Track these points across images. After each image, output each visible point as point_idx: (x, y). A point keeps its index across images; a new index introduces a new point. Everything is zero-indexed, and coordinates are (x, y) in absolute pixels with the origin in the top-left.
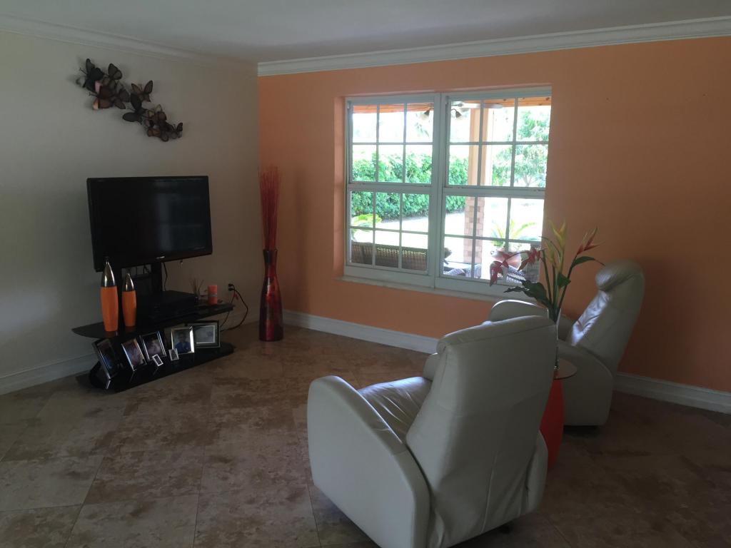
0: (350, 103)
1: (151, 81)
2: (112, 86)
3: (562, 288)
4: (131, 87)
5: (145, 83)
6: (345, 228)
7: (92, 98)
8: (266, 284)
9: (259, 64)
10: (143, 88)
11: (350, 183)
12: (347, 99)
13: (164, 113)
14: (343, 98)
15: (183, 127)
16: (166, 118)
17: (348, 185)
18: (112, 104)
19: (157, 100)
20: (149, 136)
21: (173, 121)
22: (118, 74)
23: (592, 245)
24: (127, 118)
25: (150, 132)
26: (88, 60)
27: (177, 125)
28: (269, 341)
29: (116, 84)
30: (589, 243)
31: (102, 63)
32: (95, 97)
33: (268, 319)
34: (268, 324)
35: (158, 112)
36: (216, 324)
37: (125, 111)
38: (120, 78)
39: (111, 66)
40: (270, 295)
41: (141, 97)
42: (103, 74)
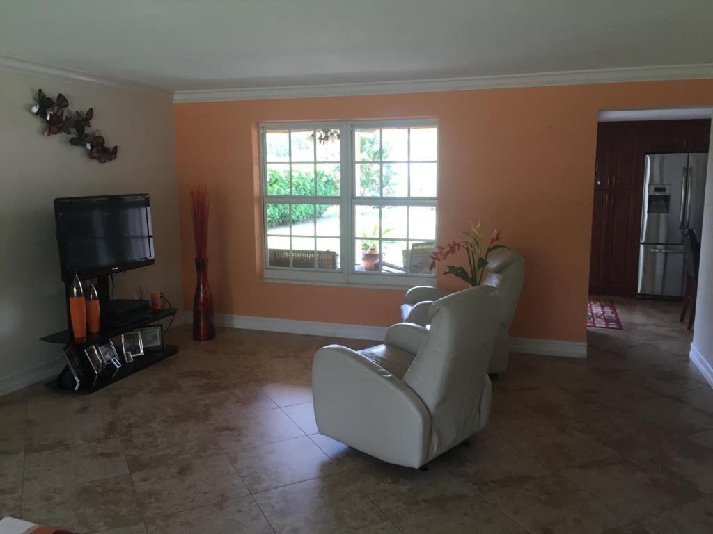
0: (262, 127)
1: (91, 109)
2: (59, 114)
3: (481, 270)
4: (75, 115)
5: (85, 109)
6: (263, 237)
7: (43, 125)
8: (198, 289)
9: (176, 92)
10: (85, 114)
11: (266, 197)
12: (261, 125)
13: (102, 137)
14: (257, 124)
15: (118, 149)
16: (104, 142)
17: (265, 199)
18: (59, 130)
19: (96, 126)
20: (91, 158)
21: (109, 144)
22: (65, 103)
23: (499, 236)
24: (73, 142)
25: (91, 155)
26: (40, 90)
27: (112, 148)
28: (203, 341)
29: (63, 112)
30: (498, 235)
31: (52, 93)
32: (46, 124)
33: (202, 320)
34: (202, 324)
35: (98, 137)
36: (160, 327)
37: (71, 136)
38: (67, 106)
39: (60, 96)
40: (204, 298)
41: (83, 123)
42: (53, 103)
